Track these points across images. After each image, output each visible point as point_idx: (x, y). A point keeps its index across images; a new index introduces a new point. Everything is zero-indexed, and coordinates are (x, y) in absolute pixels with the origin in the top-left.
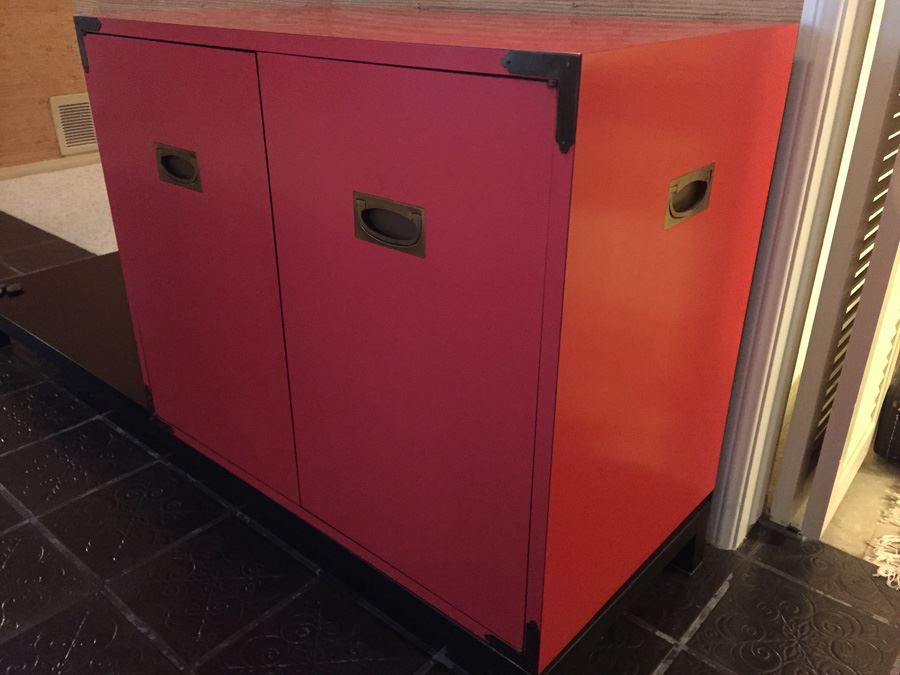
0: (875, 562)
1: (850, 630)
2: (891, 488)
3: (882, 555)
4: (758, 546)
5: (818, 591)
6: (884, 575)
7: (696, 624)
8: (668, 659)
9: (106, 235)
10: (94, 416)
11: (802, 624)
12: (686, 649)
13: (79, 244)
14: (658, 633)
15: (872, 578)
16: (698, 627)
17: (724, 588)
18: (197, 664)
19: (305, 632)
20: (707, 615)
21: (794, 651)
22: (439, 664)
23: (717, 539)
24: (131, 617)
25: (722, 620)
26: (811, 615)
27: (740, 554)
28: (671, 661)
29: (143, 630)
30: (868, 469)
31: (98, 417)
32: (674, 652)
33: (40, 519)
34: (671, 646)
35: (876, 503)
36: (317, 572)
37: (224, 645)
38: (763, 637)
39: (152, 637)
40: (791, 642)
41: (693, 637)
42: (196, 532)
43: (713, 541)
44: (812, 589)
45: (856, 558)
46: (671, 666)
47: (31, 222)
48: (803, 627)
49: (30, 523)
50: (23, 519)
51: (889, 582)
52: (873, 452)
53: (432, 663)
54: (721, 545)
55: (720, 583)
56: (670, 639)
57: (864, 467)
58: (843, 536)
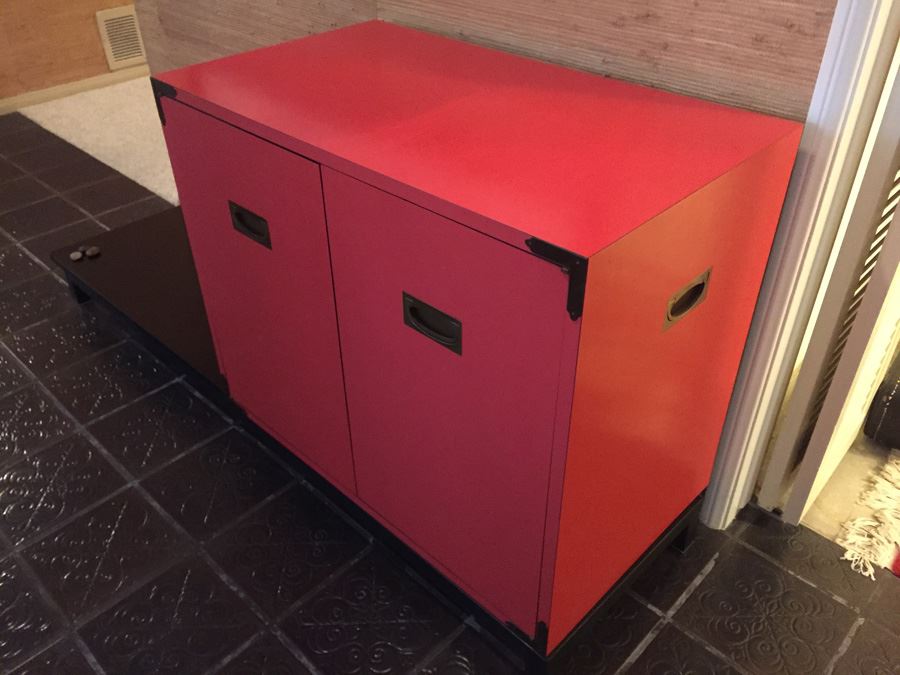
0: (844, 545)
1: (811, 609)
2: (874, 469)
3: (852, 537)
4: (744, 527)
5: (790, 572)
6: (850, 559)
7: (683, 598)
8: (656, 629)
9: (163, 171)
10: (173, 379)
11: (771, 602)
12: (671, 621)
13: (139, 181)
14: (650, 606)
15: (839, 560)
16: (684, 601)
17: (710, 567)
18: (279, 620)
19: (362, 595)
20: (692, 590)
21: (761, 627)
22: (469, 628)
23: (709, 520)
24: (224, 577)
25: (704, 597)
26: (781, 593)
27: (728, 534)
28: (657, 632)
29: (235, 589)
30: (857, 449)
31: (178, 380)
32: (661, 624)
33: (141, 483)
34: (659, 618)
35: (857, 484)
36: (371, 540)
37: (299, 603)
38: (737, 613)
39: (242, 595)
40: (760, 619)
41: (679, 611)
42: (269, 498)
43: (705, 522)
44: (785, 569)
45: (829, 541)
46: (658, 636)
47: (91, 153)
48: (772, 605)
49: (132, 487)
50: (126, 483)
51: (853, 566)
52: (863, 434)
53: (464, 626)
54: (712, 525)
55: (707, 562)
56: (659, 612)
57: (854, 447)
58: (821, 517)
